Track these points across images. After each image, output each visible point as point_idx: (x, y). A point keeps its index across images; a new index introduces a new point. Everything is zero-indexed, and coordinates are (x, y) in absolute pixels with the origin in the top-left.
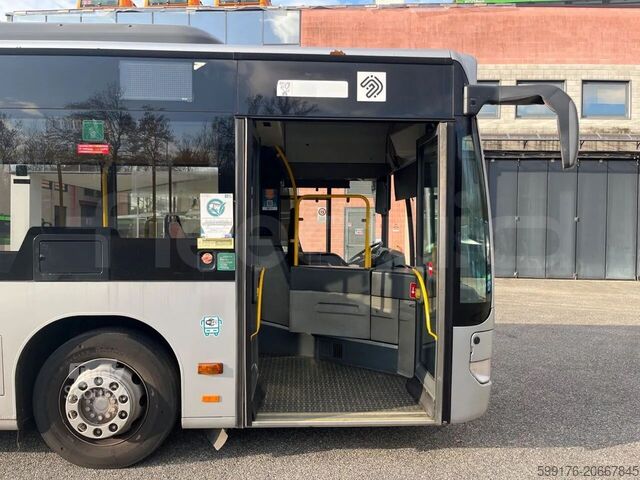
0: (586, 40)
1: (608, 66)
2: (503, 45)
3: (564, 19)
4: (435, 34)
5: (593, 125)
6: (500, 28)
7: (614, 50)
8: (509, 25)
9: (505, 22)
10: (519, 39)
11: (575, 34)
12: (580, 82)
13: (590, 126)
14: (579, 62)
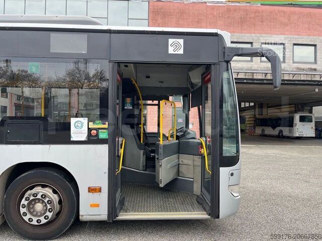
0: (295, 24)
1: (306, 37)
2: (254, 24)
3: (284, 12)
4: (220, 17)
5: (299, 67)
6: (252, 15)
7: (309, 29)
8: (257, 14)
9: (255, 12)
10: (262, 22)
11: (289, 20)
12: (292, 44)
13: (297, 67)
14: (292, 34)
